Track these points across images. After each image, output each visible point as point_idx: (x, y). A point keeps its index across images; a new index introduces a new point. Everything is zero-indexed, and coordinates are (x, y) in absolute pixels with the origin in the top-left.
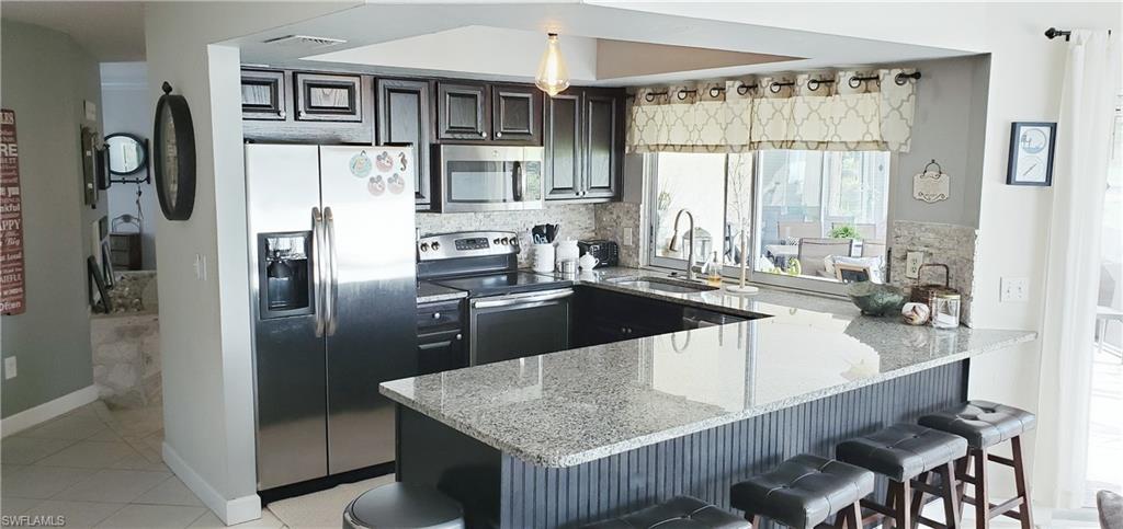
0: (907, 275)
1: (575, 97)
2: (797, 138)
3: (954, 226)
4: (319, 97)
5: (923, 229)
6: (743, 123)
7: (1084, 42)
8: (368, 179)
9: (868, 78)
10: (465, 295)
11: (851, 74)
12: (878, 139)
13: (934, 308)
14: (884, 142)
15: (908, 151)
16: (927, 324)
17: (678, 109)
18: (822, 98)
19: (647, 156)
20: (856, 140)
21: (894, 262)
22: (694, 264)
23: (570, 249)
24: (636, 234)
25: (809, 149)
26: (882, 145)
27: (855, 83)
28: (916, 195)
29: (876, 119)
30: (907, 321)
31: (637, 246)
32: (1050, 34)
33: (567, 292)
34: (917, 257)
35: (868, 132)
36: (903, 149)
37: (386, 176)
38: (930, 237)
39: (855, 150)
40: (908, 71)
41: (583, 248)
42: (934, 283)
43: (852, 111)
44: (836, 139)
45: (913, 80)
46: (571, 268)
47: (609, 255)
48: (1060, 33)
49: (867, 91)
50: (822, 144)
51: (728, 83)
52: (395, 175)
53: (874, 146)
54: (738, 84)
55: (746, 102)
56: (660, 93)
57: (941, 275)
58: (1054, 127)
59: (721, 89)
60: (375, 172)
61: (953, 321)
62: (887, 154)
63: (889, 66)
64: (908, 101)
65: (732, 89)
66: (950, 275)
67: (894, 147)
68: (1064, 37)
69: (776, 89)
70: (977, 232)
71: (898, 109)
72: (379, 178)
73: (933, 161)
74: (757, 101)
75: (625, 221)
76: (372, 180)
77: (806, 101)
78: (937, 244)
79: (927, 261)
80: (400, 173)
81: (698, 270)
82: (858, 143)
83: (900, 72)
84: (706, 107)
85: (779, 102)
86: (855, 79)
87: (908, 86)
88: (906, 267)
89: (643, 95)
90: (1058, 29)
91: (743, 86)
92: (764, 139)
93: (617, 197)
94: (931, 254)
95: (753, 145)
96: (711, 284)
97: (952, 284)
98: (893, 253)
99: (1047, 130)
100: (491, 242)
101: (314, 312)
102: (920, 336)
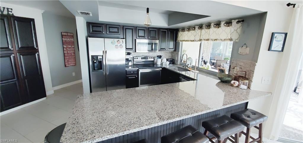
0: (234, 72)
1: (166, 31)
2: (210, 38)
3: (249, 61)
4: (111, 30)
5: (240, 61)
6: (199, 35)
7: (300, 7)
8: (115, 45)
9: (229, 23)
10: (138, 68)
11: (224, 22)
12: (230, 38)
13: (240, 83)
14: (231, 39)
15: (238, 41)
16: (237, 87)
17: (186, 33)
18: (217, 29)
19: (181, 43)
20: (224, 39)
21: (231, 69)
22: (187, 65)
23: (165, 60)
24: (178, 58)
25: (212, 41)
26: (231, 40)
27: (225, 24)
28: (239, 53)
29: (230, 33)
30: (232, 85)
31: (178, 60)
32: (289, 5)
33: (161, 69)
34: (237, 69)
35: (228, 37)
36: (236, 41)
37: (119, 45)
38: (242, 64)
39: (224, 41)
40: (240, 20)
41: (167, 60)
42: (242, 75)
43: (224, 31)
44: (219, 38)
45: (242, 22)
46: (164, 64)
47: (172, 61)
48: (292, 5)
49: (229, 26)
50: (216, 40)
51: (196, 26)
52: (121, 45)
53: (229, 40)
54: (198, 26)
55: (199, 31)
56: (183, 29)
57: (244, 74)
58: (286, 34)
59: (195, 28)
60: (116, 44)
61: (245, 87)
62: (232, 42)
63: (235, 19)
64: (239, 28)
65: (197, 28)
66: (246, 74)
67: (234, 40)
68: (293, 6)
69: (206, 27)
70: (256, 64)
71: (236, 30)
72: (117, 45)
73: (245, 44)
74: (202, 30)
75: (176, 55)
76: (116, 45)
77: (213, 29)
78: (243, 66)
79: (240, 70)
80: (122, 44)
81: (187, 66)
82: (225, 39)
83: (238, 20)
84: (192, 32)
85: (207, 30)
86: (225, 23)
87: (240, 24)
88: (234, 71)
89: (180, 30)
90: (291, 3)
91: (199, 27)
92: (203, 39)
93: (175, 50)
94: (242, 68)
95: (200, 40)
96: (189, 70)
97: (247, 77)
98: (231, 67)
99: (284, 35)
100: (149, 58)
101: (103, 71)
102: (235, 90)
